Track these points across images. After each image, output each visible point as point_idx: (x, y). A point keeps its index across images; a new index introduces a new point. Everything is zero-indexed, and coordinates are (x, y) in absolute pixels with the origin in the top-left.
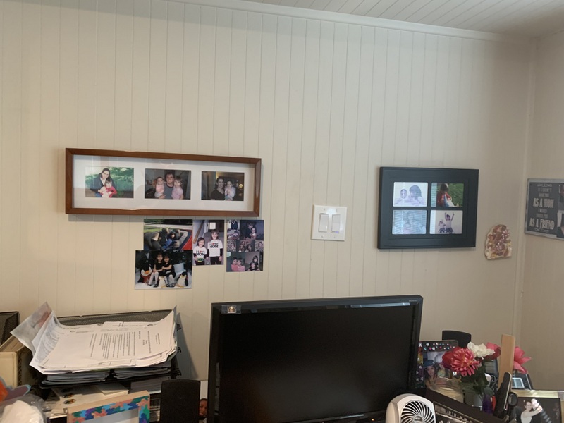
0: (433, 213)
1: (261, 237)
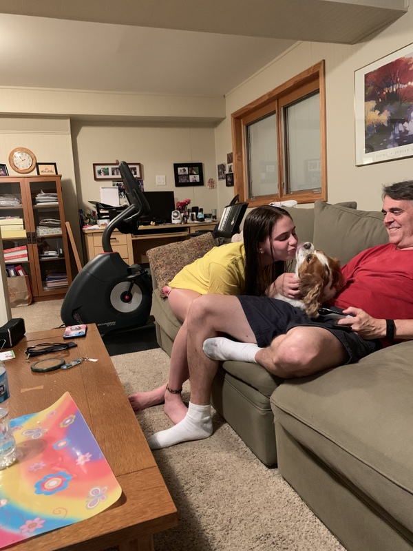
0: (190, 176)
1: (143, 185)
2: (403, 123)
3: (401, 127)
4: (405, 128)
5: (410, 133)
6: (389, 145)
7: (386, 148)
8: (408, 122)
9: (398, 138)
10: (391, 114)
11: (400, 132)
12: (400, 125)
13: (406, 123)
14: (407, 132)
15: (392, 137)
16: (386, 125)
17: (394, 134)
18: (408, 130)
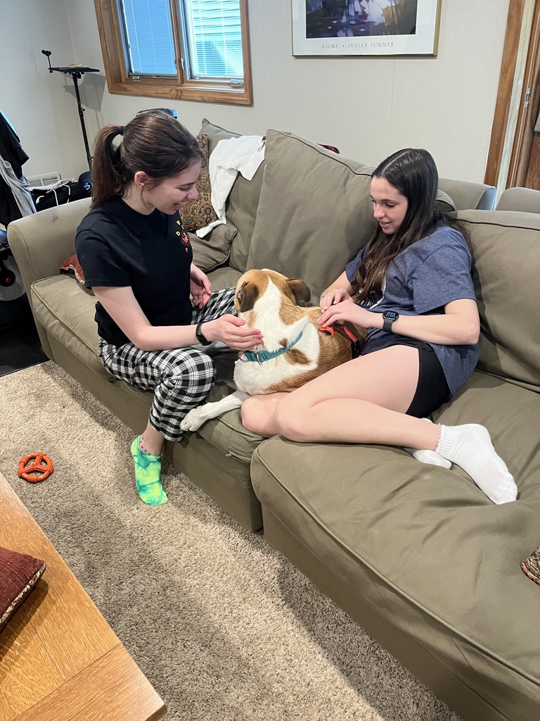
3: (357, 5)
5: (369, 19)
6: (341, 32)
7: (337, 36)
11: (356, 13)
12: (357, 2)
14: (365, 15)
15: (344, 19)
17: (348, 15)
18: (367, 13)
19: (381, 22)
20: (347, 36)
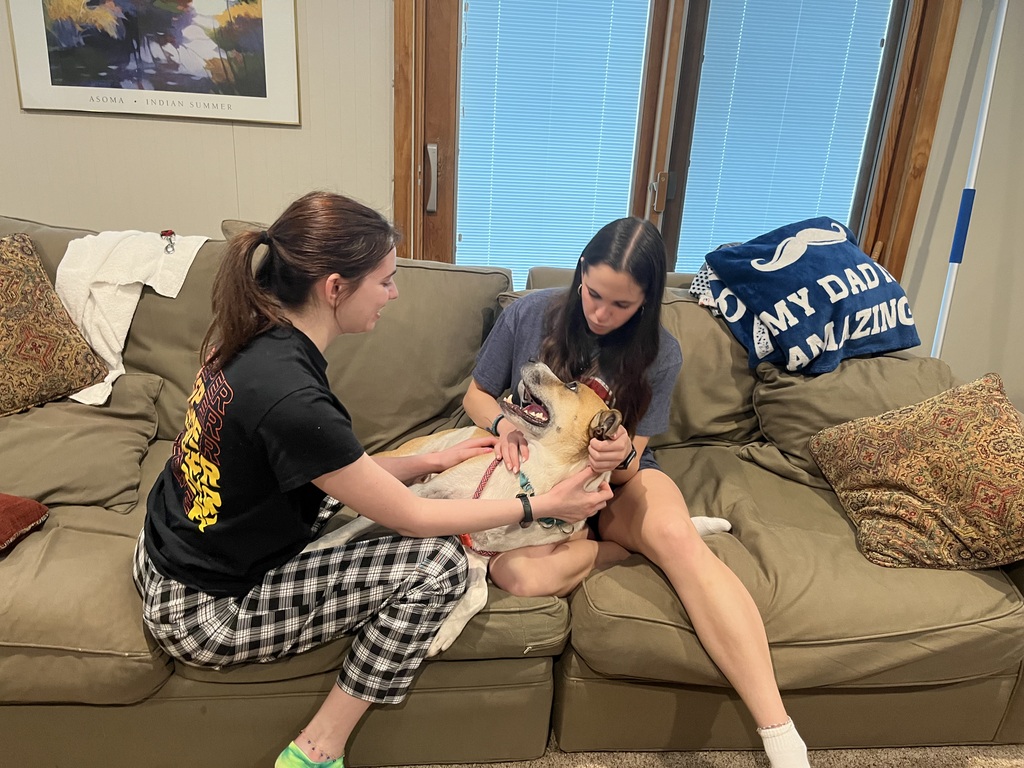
2: (162, 42)
3: (155, 51)
4: (169, 56)
5: (181, 70)
6: (127, 82)
7: (120, 87)
8: (177, 47)
9: (152, 72)
10: (126, 14)
11: (156, 59)
12: (155, 48)
13: (169, 45)
14: (176, 66)
15: (132, 66)
16: (113, 33)
17: (139, 61)
18: (177, 61)
19: (206, 76)
20: (141, 88)
